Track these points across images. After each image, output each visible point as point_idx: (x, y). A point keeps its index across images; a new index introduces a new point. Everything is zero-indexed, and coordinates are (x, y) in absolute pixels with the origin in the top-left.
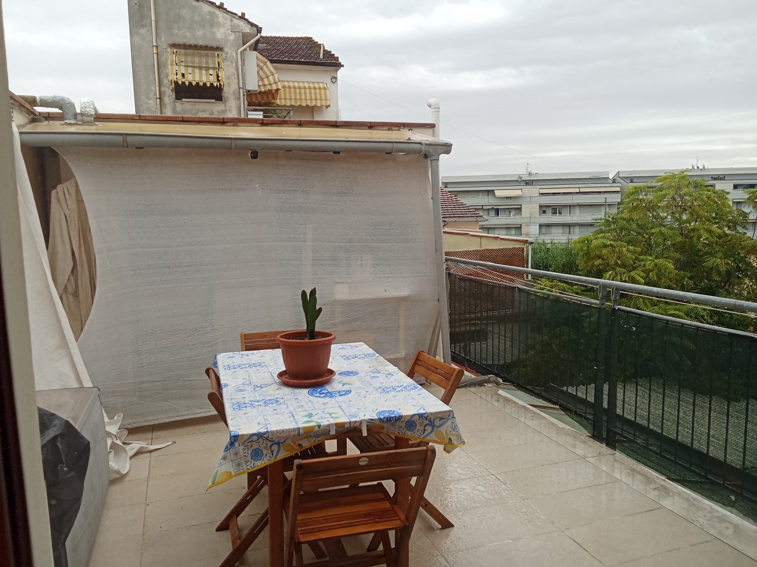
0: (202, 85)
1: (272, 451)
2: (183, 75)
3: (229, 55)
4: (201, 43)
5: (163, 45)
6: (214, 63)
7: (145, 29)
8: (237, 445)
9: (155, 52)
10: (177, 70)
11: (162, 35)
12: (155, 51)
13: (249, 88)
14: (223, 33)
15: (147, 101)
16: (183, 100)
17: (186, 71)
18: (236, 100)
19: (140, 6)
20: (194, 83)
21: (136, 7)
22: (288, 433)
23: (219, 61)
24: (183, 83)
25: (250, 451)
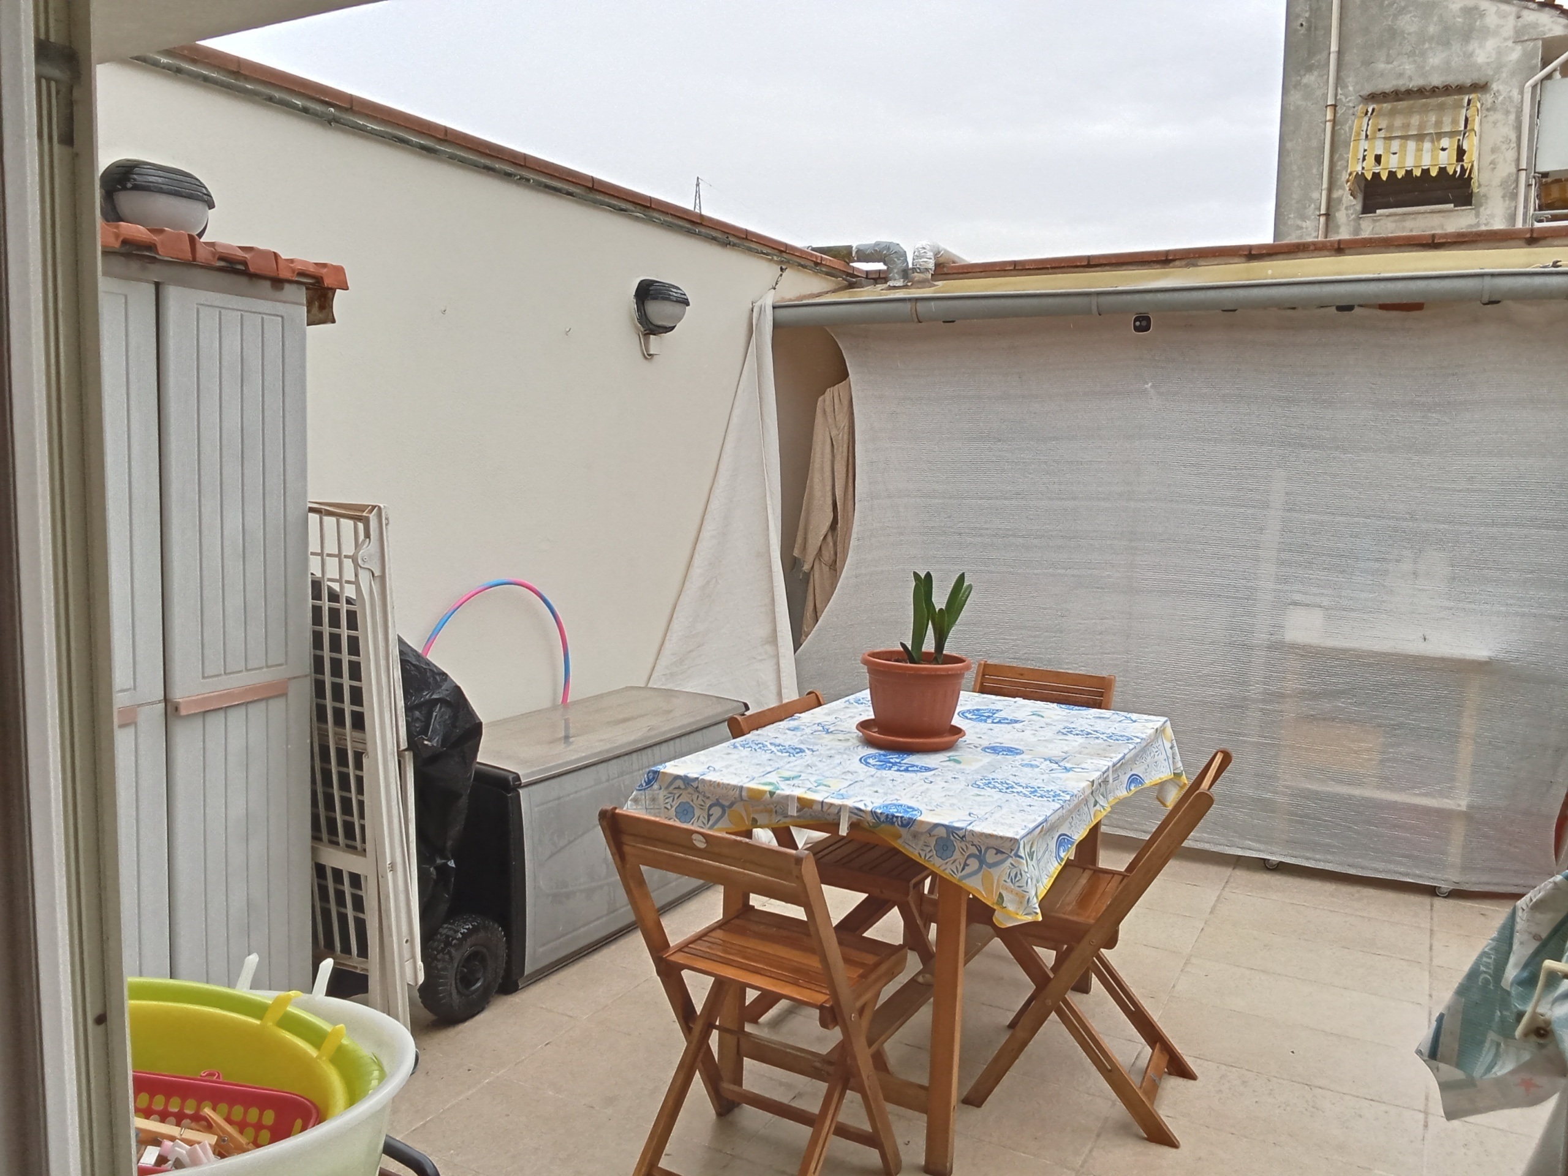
0: (1419, 174)
1: (709, 816)
2: (1378, 159)
3: (1501, 98)
4: (1437, 80)
5: (1349, 102)
6: (1455, 122)
7: (1316, 73)
8: (656, 786)
9: (1328, 118)
10: (1365, 150)
11: (1350, 79)
12: (1329, 116)
13: (1543, 168)
14: (1493, 49)
15: (1299, 223)
16: (1379, 211)
17: (1387, 149)
18: (1507, 199)
19: (1309, 29)
20: (1400, 174)
21: (1303, 31)
22: (724, 791)
23: (1468, 116)
24: (1376, 176)
25: (676, 804)
